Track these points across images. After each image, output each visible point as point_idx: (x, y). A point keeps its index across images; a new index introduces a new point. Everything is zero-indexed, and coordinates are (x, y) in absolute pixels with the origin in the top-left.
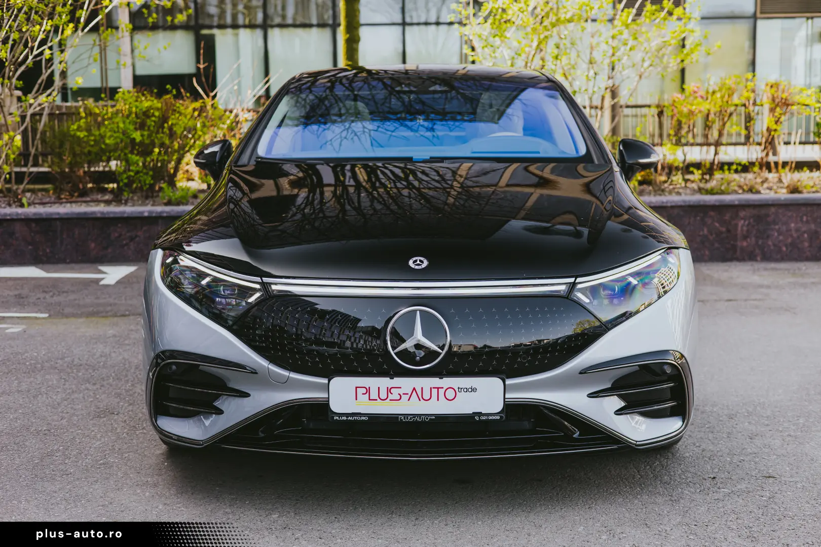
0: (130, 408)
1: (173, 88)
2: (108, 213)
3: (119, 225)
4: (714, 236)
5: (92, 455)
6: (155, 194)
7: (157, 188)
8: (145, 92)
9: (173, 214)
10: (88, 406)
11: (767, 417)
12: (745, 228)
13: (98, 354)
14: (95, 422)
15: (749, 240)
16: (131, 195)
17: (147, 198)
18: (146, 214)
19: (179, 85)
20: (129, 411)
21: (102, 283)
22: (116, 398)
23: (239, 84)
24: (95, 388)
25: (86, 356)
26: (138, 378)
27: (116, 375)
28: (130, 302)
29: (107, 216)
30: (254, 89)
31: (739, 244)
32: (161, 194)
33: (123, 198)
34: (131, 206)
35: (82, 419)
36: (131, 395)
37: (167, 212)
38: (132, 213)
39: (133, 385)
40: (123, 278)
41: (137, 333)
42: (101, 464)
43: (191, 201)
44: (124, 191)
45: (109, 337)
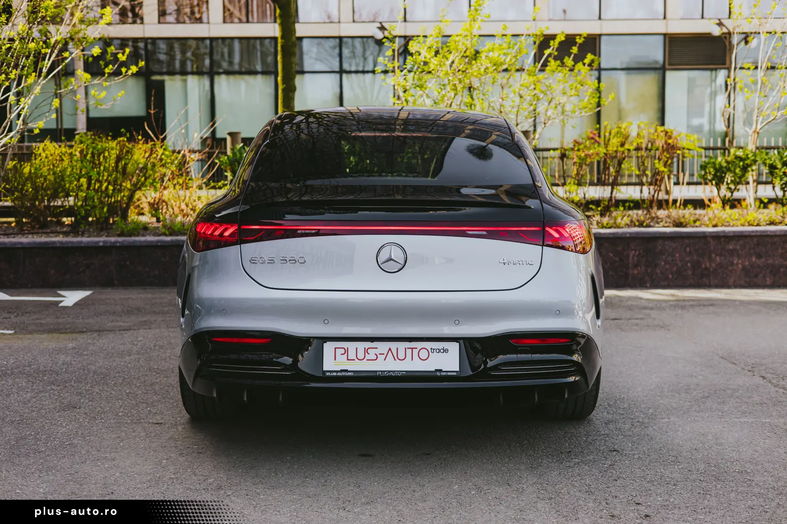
0: (90, 403)
1: (127, 132)
2: (66, 242)
3: (77, 254)
4: (608, 264)
5: (59, 438)
6: (109, 227)
7: (111, 221)
8: (101, 135)
9: (126, 244)
10: (54, 402)
11: (624, 409)
12: (636, 258)
13: (60, 362)
14: (60, 414)
15: (639, 268)
16: (87, 227)
17: (102, 230)
18: (101, 244)
19: (132, 128)
20: (89, 406)
21: (61, 305)
22: (78, 396)
23: (187, 128)
24: (59, 388)
25: (50, 364)
26: (96, 381)
27: (77, 379)
28: (86, 321)
29: (65, 246)
30: (201, 132)
31: (631, 271)
32: (114, 227)
33: (80, 230)
34: (87, 237)
35: (49, 412)
36: (90, 394)
37: (119, 242)
38: (88, 242)
39: (91, 386)
40: (80, 300)
41: (94, 346)
42: (67, 445)
43: (141, 233)
44: (82, 223)
45: (70, 349)
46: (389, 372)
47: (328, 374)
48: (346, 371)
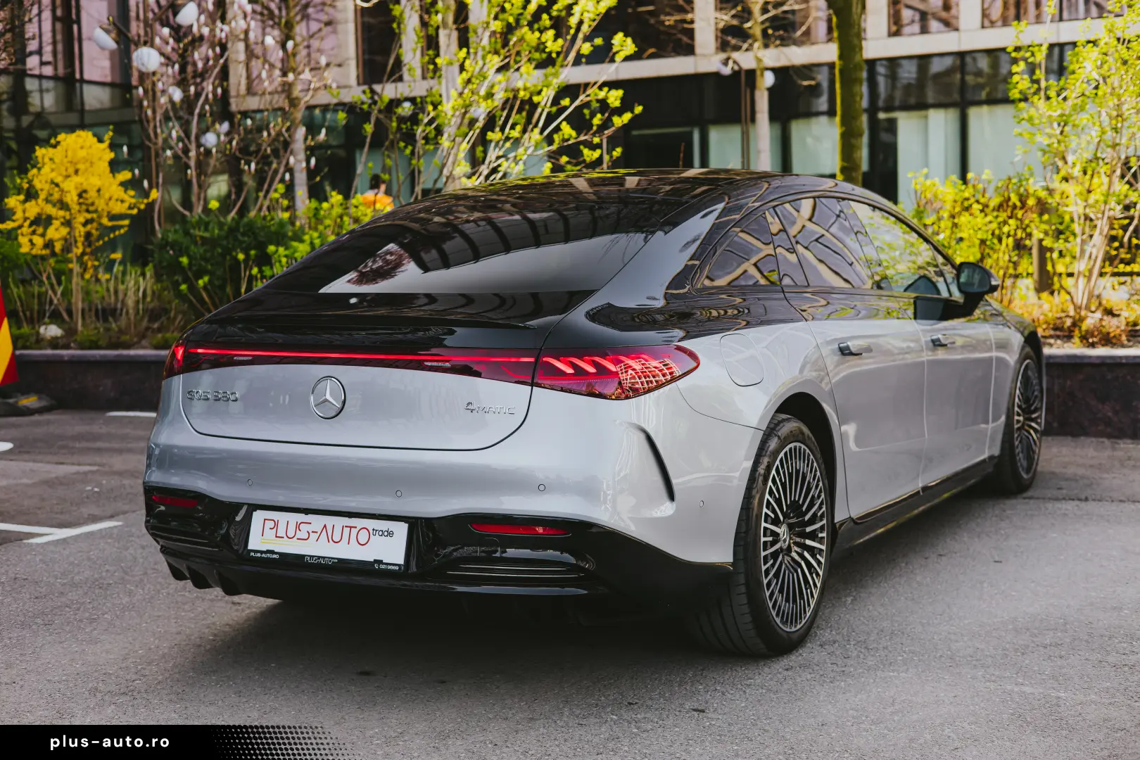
46: (319, 557)
47: (252, 554)
48: (272, 552)
